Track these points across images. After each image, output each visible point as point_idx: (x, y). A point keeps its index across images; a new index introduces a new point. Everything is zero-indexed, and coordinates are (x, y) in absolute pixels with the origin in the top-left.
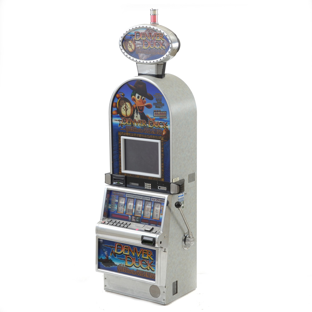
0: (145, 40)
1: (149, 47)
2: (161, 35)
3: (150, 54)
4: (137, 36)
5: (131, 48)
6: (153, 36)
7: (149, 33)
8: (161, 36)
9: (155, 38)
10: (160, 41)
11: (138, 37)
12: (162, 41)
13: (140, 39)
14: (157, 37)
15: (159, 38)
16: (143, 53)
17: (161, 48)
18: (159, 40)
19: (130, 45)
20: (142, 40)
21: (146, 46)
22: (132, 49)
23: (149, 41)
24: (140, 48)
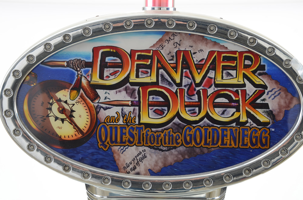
0: (156, 84)
1: (178, 115)
2: (247, 58)
3: (182, 149)
4: (104, 65)
5: (72, 122)
6: (199, 67)
7: (178, 53)
8: (246, 67)
9: (211, 74)
10: (244, 85)
11: (112, 70)
12: (250, 89)
13: (126, 80)
14: (225, 68)
15: (233, 72)
16: (139, 144)
17: (243, 119)
18: (234, 81)
19: (62, 111)
20: (133, 84)
21: (160, 113)
22: (76, 126)
23: (174, 89)
24: (121, 122)
